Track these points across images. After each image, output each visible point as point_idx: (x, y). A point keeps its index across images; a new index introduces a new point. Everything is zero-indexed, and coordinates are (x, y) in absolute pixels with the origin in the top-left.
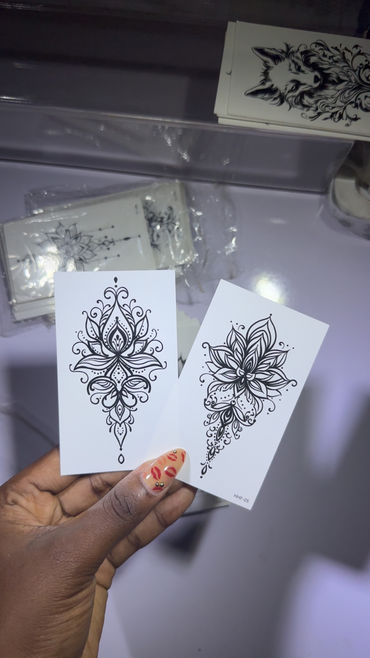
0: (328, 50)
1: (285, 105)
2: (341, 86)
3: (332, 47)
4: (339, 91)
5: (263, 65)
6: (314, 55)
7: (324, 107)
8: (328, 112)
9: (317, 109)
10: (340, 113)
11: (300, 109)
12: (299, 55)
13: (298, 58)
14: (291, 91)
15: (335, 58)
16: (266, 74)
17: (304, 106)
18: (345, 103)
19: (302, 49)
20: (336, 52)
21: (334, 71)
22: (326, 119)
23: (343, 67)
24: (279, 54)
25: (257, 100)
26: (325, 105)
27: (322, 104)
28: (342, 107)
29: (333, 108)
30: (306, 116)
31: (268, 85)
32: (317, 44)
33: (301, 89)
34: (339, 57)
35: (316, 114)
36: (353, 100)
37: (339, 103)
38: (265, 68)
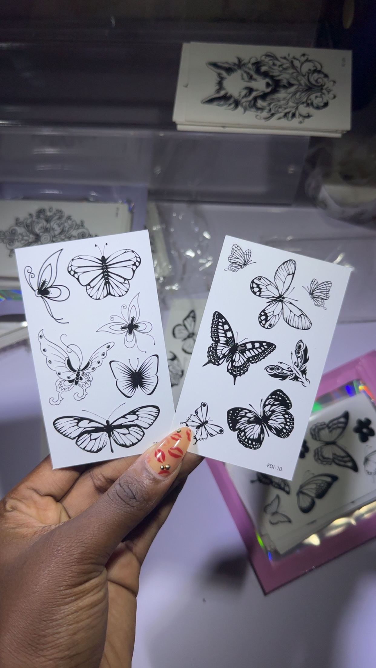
0: (277, 59)
1: (240, 109)
2: (292, 89)
3: (281, 58)
4: (289, 93)
5: (218, 77)
6: (264, 65)
7: (277, 109)
8: (281, 112)
9: (270, 110)
10: (293, 113)
11: (255, 112)
12: (250, 65)
13: (249, 69)
14: (245, 96)
15: (284, 66)
16: (220, 84)
17: (258, 109)
18: (297, 103)
19: (253, 60)
20: (284, 61)
21: (284, 77)
22: (279, 118)
23: (293, 73)
24: (233, 67)
25: (213, 107)
26: (279, 107)
27: (276, 106)
28: (294, 107)
29: (285, 109)
30: (261, 118)
31: (222, 93)
32: (267, 56)
33: (254, 94)
34: (288, 65)
35: (269, 114)
36: (305, 100)
37: (291, 104)
38: (219, 79)
